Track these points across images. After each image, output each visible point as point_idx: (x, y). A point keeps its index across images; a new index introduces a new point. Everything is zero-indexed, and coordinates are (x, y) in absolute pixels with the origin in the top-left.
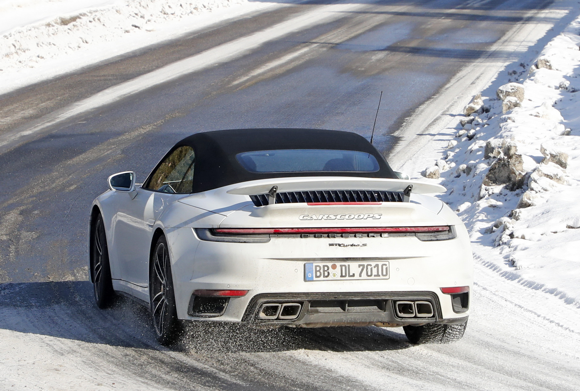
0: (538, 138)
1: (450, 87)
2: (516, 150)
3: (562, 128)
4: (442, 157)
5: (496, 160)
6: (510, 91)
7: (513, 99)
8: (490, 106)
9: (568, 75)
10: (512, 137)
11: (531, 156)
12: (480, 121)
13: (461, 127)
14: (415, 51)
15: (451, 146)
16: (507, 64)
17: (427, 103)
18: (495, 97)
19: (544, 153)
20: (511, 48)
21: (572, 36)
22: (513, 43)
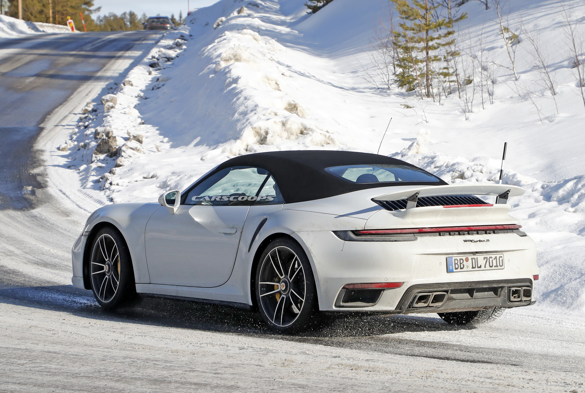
0: (126, 127)
1: (73, 97)
2: (113, 134)
3: (139, 120)
4: (69, 139)
5: (101, 140)
6: (108, 99)
7: (110, 104)
8: (97, 108)
9: (143, 89)
10: (110, 126)
11: (122, 137)
12: (91, 117)
13: (80, 121)
14: (52, 76)
15: (75, 132)
16: (107, 83)
17: (60, 107)
18: (100, 103)
19: (129, 135)
20: (109, 74)
21: (144, 67)
22: (110, 71)
